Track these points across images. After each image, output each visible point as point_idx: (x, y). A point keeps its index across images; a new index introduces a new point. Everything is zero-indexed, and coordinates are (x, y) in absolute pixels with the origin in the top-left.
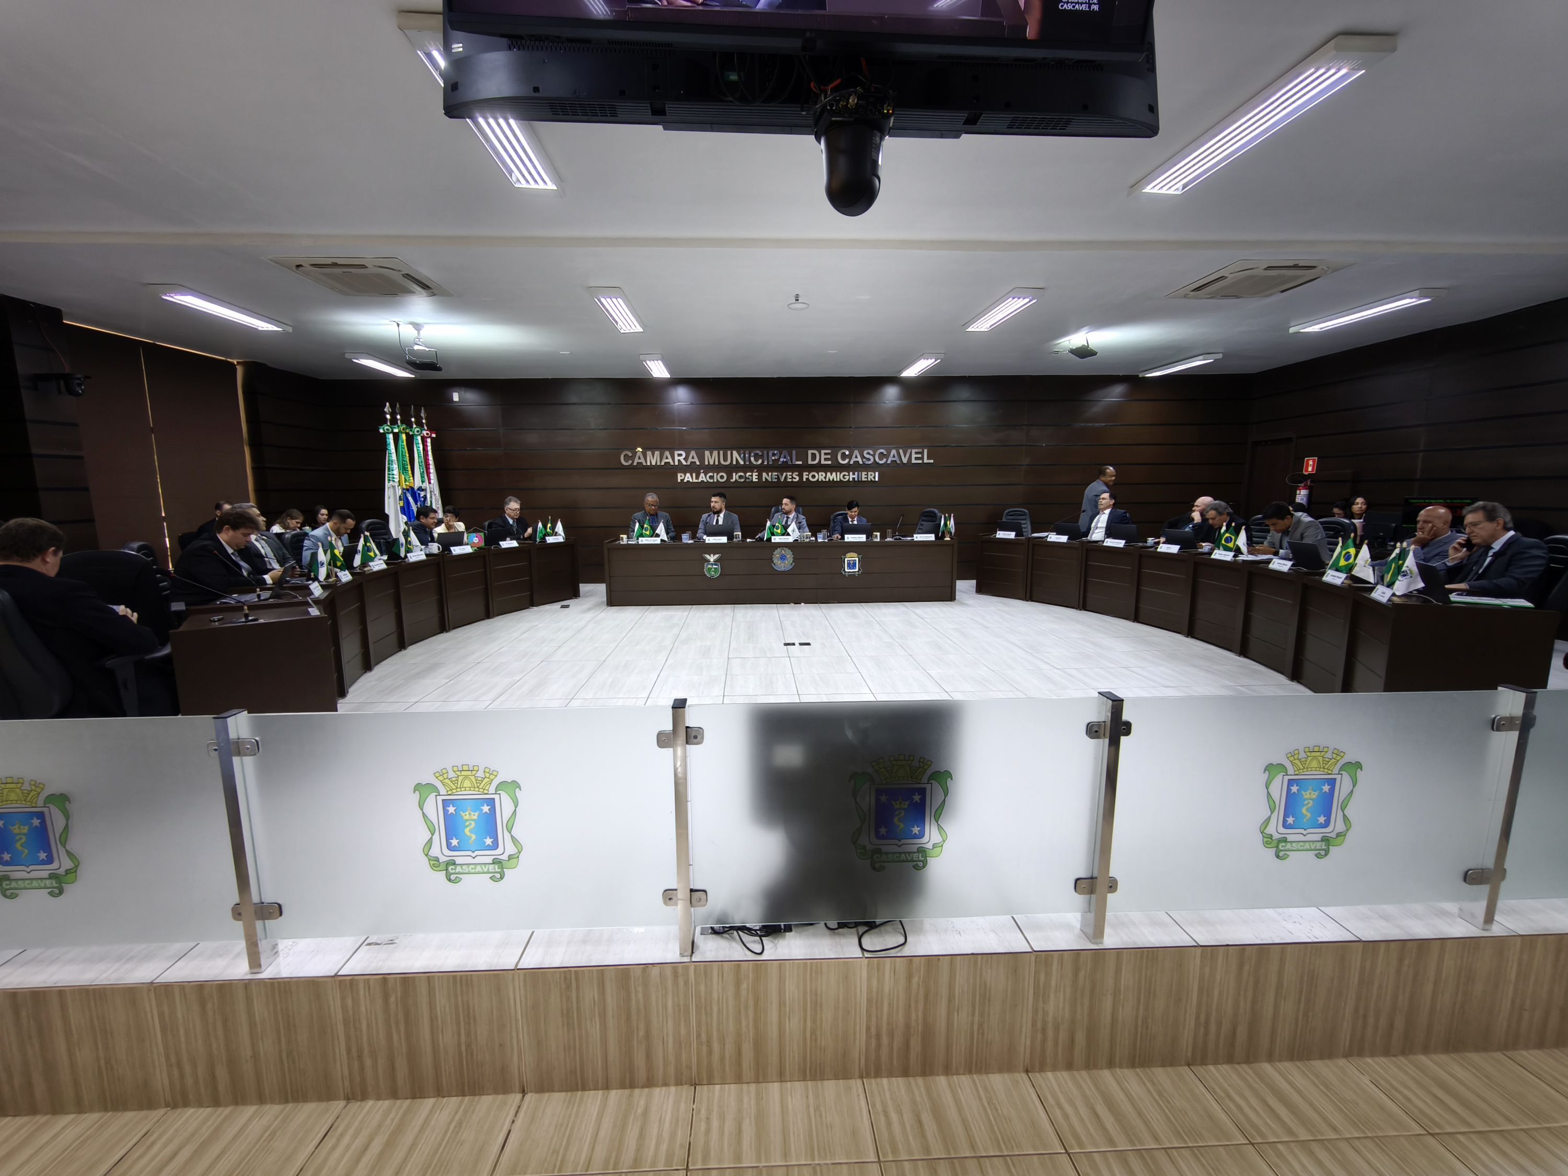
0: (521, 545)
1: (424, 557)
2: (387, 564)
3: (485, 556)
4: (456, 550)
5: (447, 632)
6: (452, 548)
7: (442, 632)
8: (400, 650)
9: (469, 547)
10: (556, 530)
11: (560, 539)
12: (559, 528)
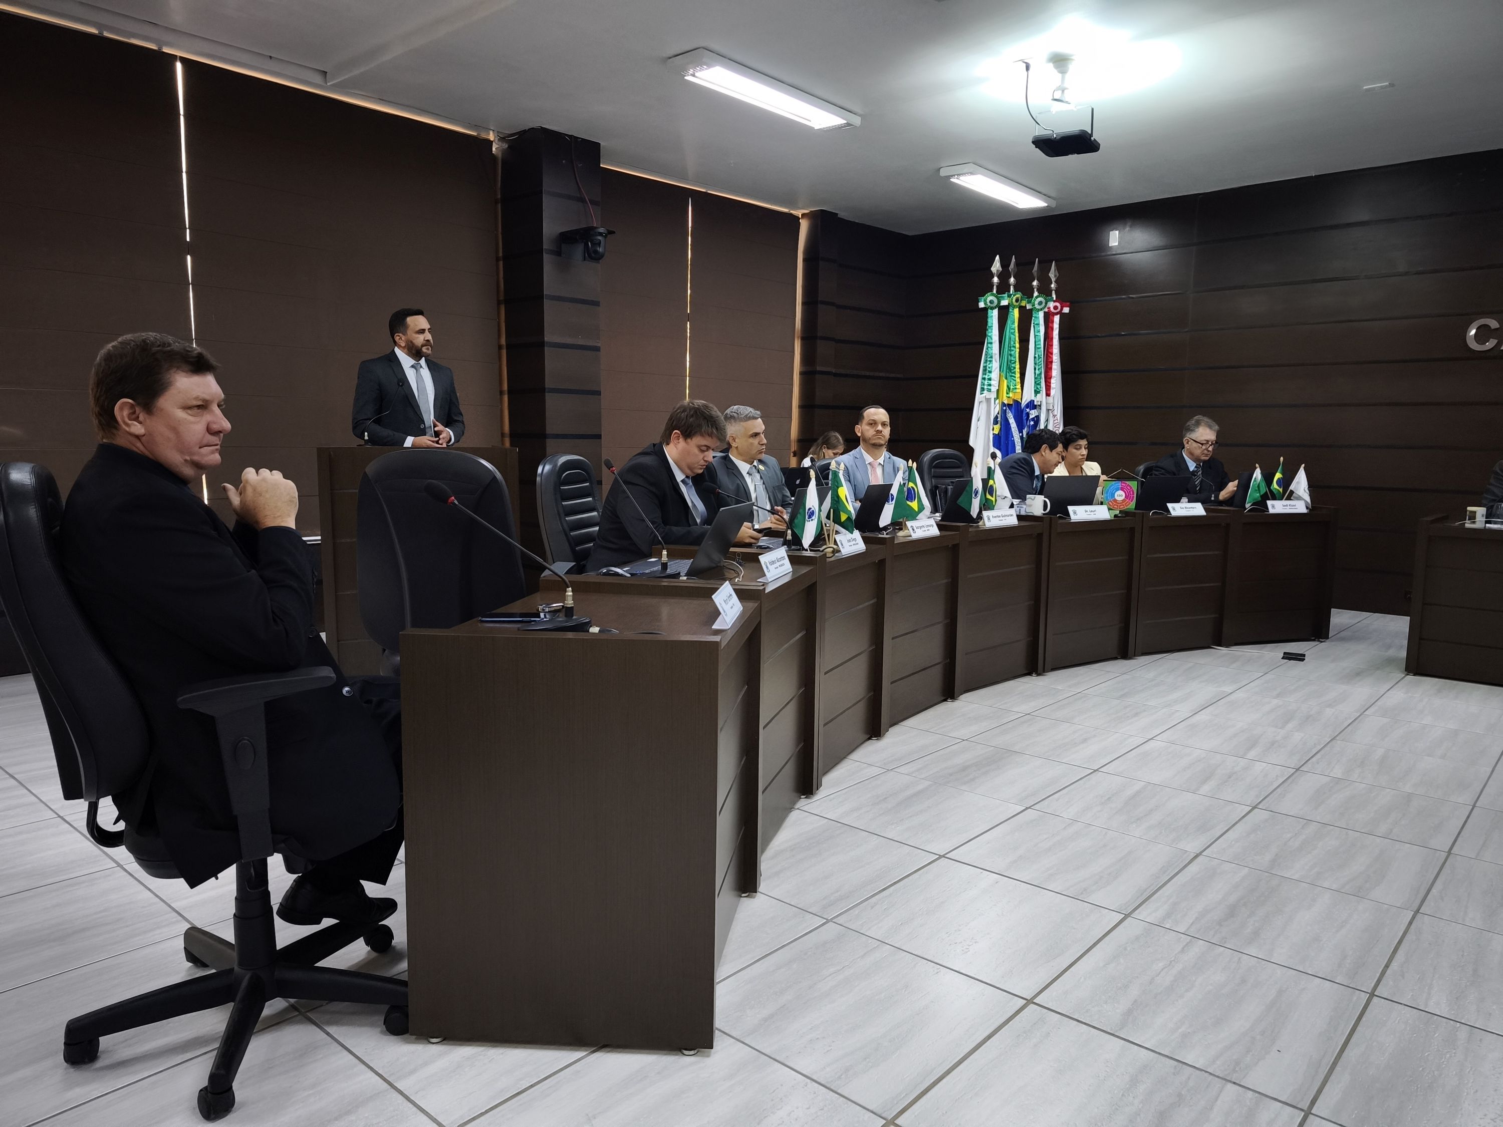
0: (1211, 514)
1: (1013, 521)
2: (939, 526)
3: (1132, 530)
4: (1079, 513)
5: (1038, 675)
6: (1071, 509)
7: (1029, 674)
8: (945, 700)
9: (1104, 508)
10: (1292, 487)
11: (1299, 507)
12: (1301, 483)
